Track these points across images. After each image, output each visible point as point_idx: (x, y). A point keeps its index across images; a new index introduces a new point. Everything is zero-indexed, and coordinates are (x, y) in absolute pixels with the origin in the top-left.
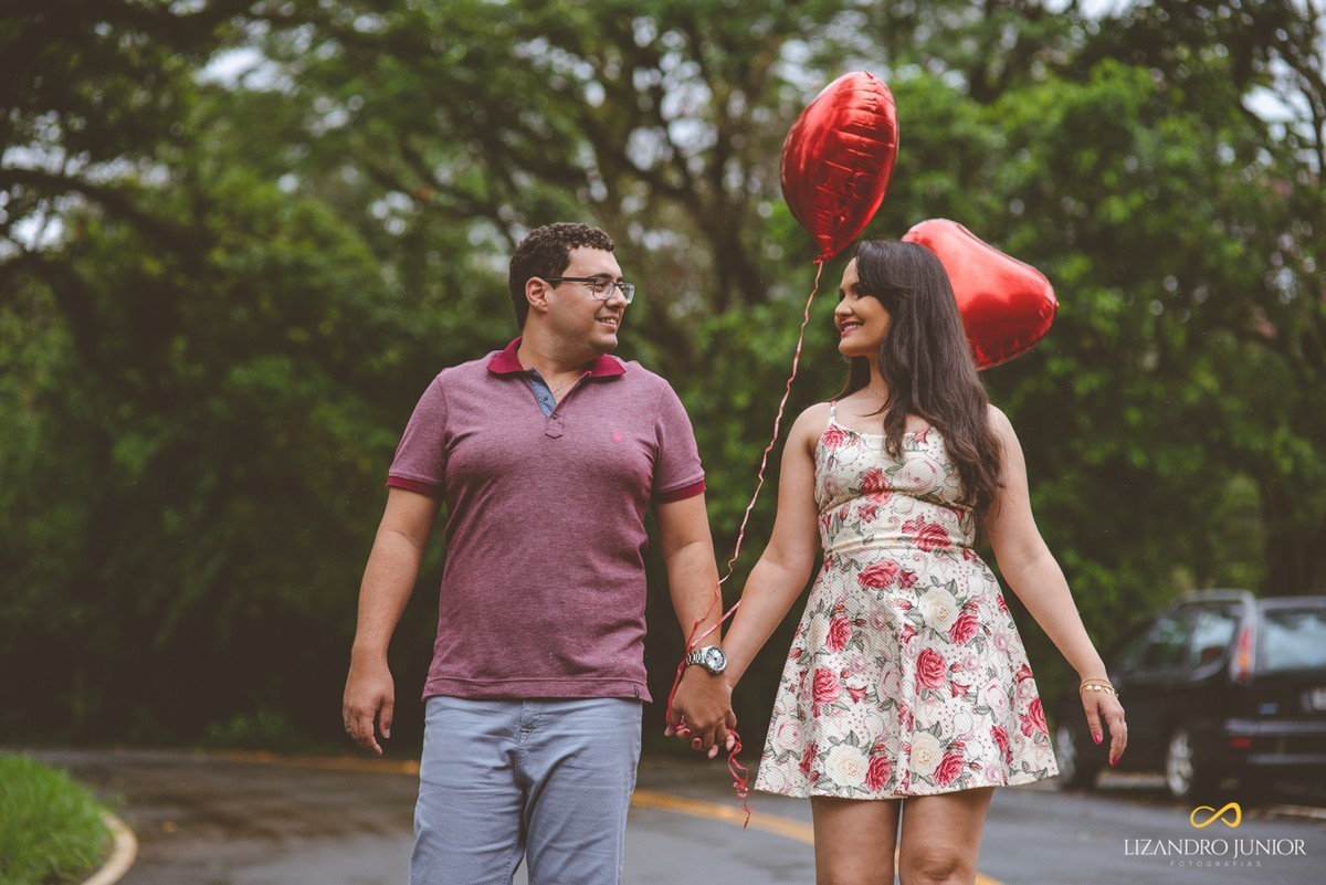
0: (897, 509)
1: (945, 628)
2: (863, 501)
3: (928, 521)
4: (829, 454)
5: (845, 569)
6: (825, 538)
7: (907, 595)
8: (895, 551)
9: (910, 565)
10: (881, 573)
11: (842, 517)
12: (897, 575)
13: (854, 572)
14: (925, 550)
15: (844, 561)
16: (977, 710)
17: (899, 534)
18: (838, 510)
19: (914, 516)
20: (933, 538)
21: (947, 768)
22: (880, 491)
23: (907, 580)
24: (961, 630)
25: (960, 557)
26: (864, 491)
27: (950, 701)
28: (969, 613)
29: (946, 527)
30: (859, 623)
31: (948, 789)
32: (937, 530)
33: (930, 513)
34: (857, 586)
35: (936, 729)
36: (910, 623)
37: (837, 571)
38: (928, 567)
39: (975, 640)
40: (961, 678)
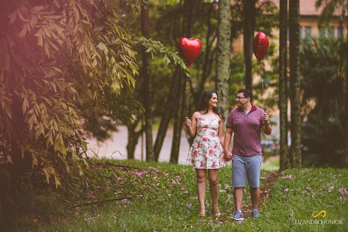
0: (209, 131)
1: (213, 146)
2: (204, 129)
3: (213, 132)
4: (200, 122)
5: (201, 137)
6: (198, 132)
7: (209, 142)
8: (208, 136)
9: (209, 138)
10: (205, 139)
11: (201, 130)
12: (208, 140)
13: (202, 138)
14: (212, 136)
15: (201, 136)
16: (217, 158)
17: (209, 134)
18: (201, 129)
19: (211, 131)
20: (213, 134)
21: (213, 166)
22: (207, 128)
23: (209, 140)
24: (215, 147)
25: (216, 136)
26: (205, 127)
27: (214, 157)
28: (217, 144)
29: (215, 133)
30: (201, 145)
31: (213, 168)
32: (214, 133)
33: (213, 131)
34: (202, 140)
35: (212, 160)
36: (209, 146)
37: (199, 137)
38: (212, 138)
39: (217, 148)
40: (215, 153)
